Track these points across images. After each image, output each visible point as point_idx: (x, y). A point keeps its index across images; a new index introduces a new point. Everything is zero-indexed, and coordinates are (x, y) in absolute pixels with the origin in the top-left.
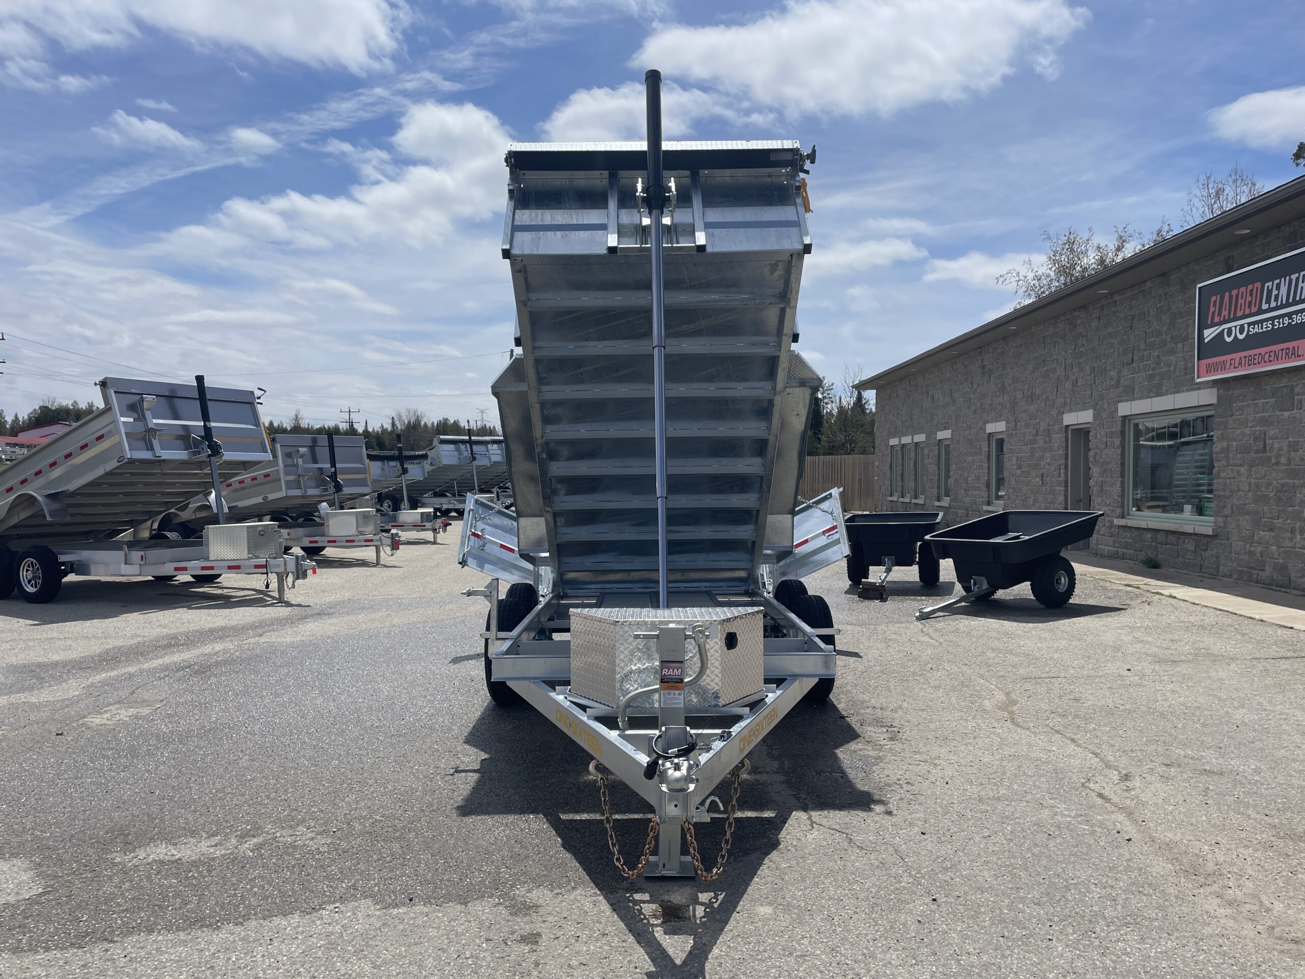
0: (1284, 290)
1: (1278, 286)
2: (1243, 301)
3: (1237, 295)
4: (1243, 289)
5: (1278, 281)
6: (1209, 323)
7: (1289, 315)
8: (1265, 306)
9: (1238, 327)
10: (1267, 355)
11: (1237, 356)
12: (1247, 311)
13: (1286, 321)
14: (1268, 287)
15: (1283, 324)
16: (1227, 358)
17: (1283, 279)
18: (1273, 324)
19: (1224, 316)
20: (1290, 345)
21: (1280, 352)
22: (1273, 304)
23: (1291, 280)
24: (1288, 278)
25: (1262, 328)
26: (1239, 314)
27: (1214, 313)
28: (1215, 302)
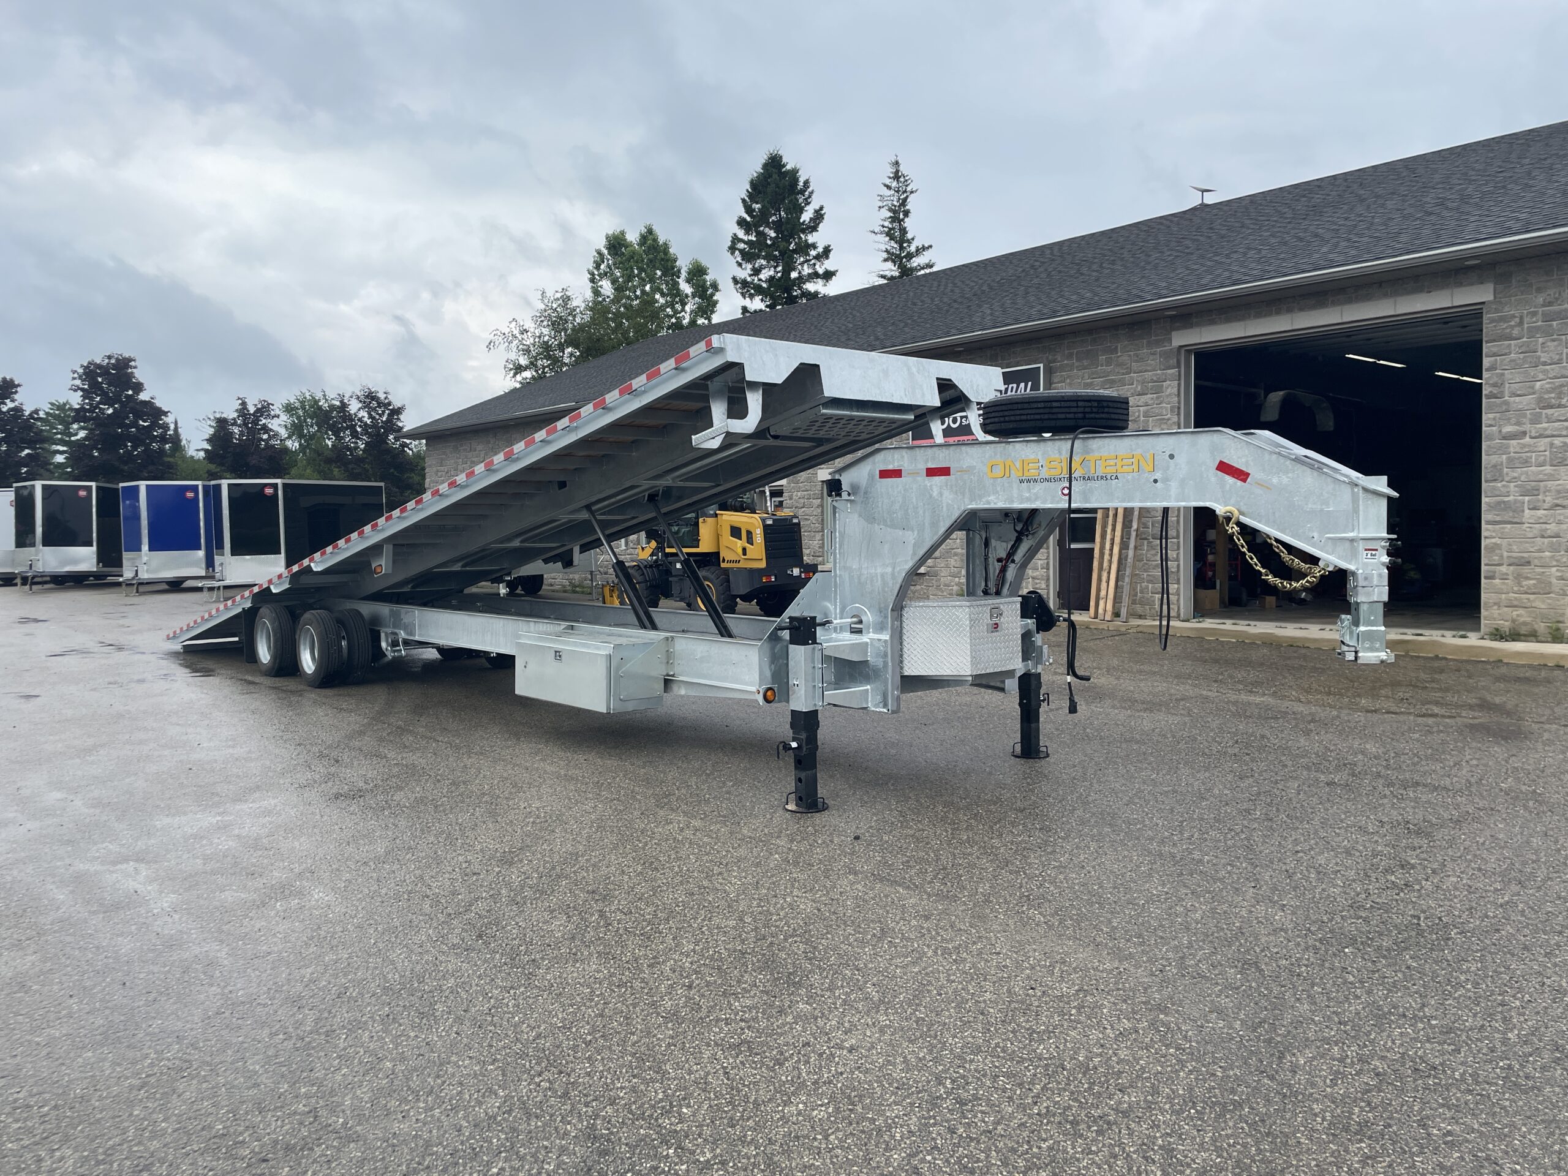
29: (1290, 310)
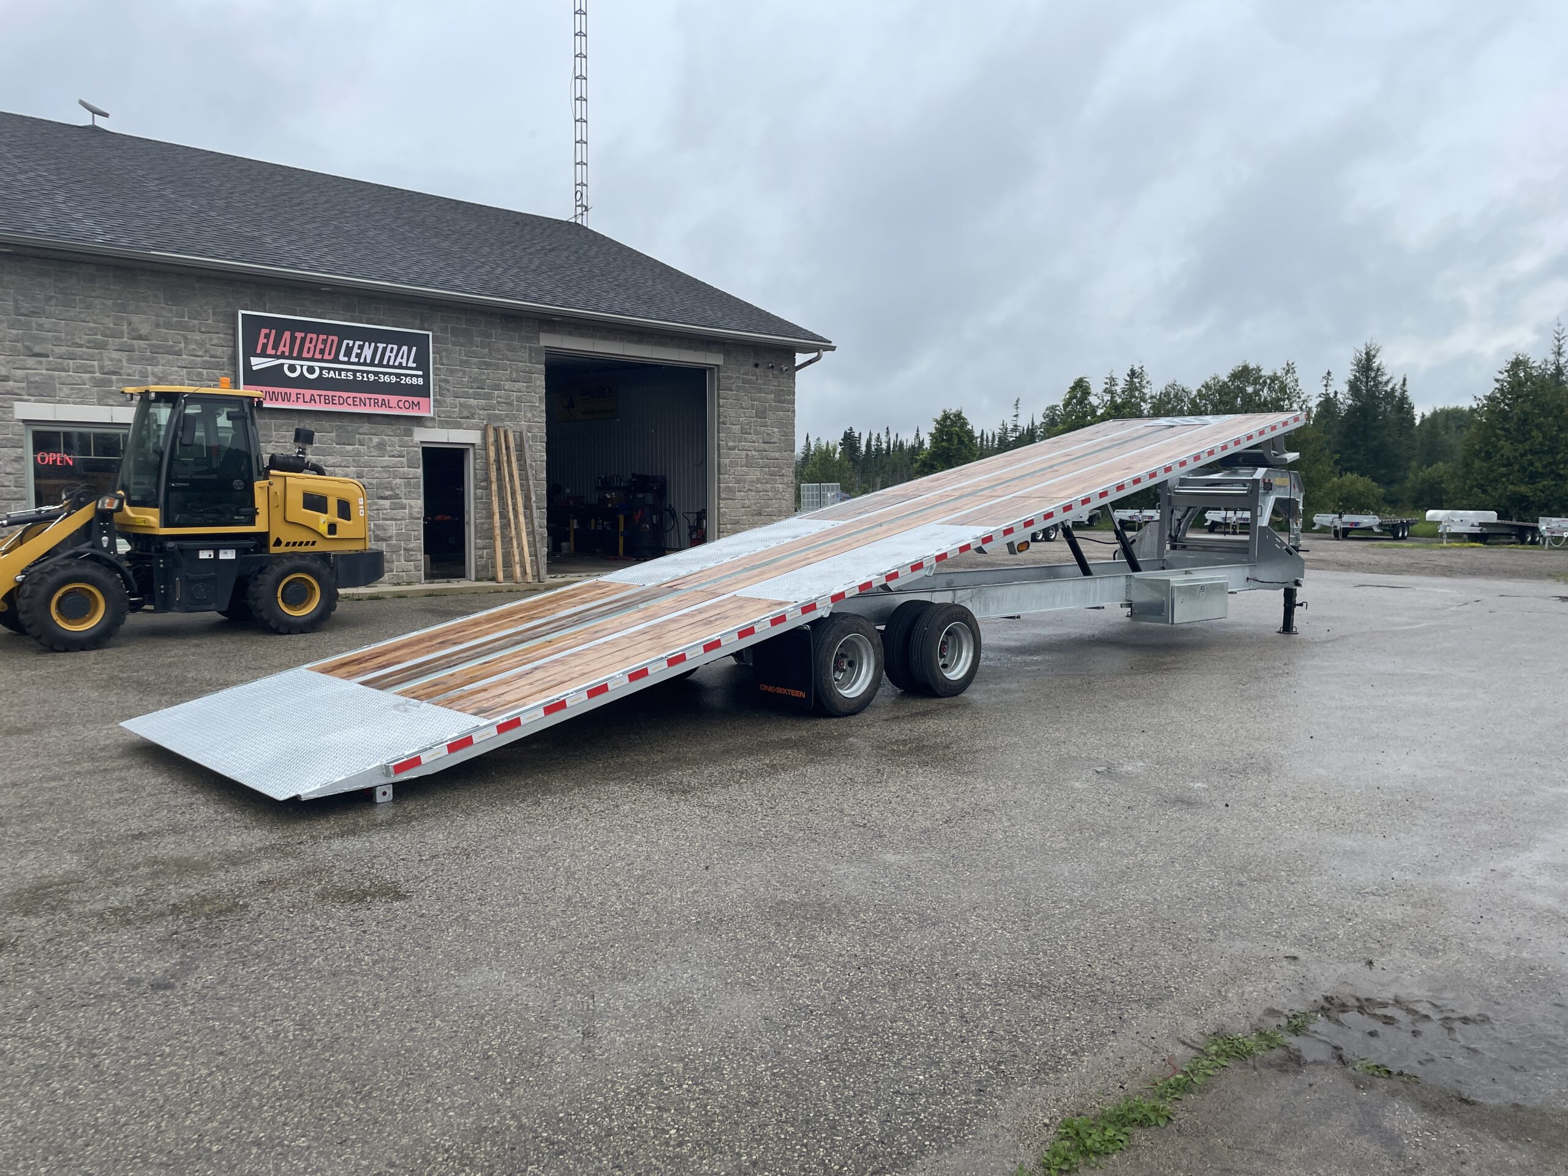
0: (368, 352)
1: (361, 347)
2: (312, 346)
3: (303, 340)
4: (314, 336)
5: (361, 343)
6: (259, 351)
7: (376, 374)
8: (342, 358)
9: (305, 368)
10: (350, 401)
11: (308, 393)
12: (320, 357)
13: (372, 378)
14: (348, 344)
15: (368, 377)
16: (294, 391)
17: (367, 344)
18: (354, 375)
19: (283, 352)
20: (380, 397)
21: (367, 401)
22: (354, 359)
23: (376, 348)
24: (373, 345)
25: (340, 375)
26: (305, 355)
27: (265, 346)
28: (267, 336)
29: (622, 340)
